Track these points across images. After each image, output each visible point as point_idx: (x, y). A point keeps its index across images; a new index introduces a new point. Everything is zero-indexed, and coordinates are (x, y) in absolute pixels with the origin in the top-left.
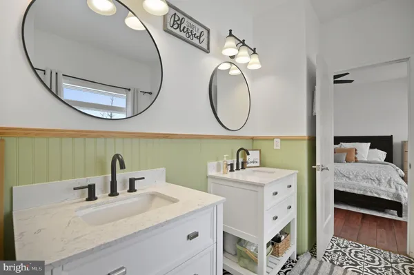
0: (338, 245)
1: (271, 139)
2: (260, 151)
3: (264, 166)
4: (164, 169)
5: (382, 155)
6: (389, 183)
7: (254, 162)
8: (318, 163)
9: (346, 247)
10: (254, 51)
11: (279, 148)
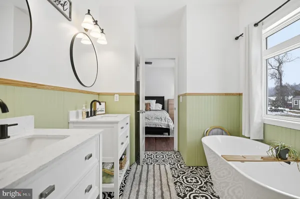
0: (148, 155)
1: (113, 94)
2: (105, 102)
3: (108, 113)
4: (33, 116)
5: (160, 106)
6: (165, 120)
7: (101, 111)
8: (141, 109)
9: (152, 155)
10: (102, 30)
11: (118, 100)
